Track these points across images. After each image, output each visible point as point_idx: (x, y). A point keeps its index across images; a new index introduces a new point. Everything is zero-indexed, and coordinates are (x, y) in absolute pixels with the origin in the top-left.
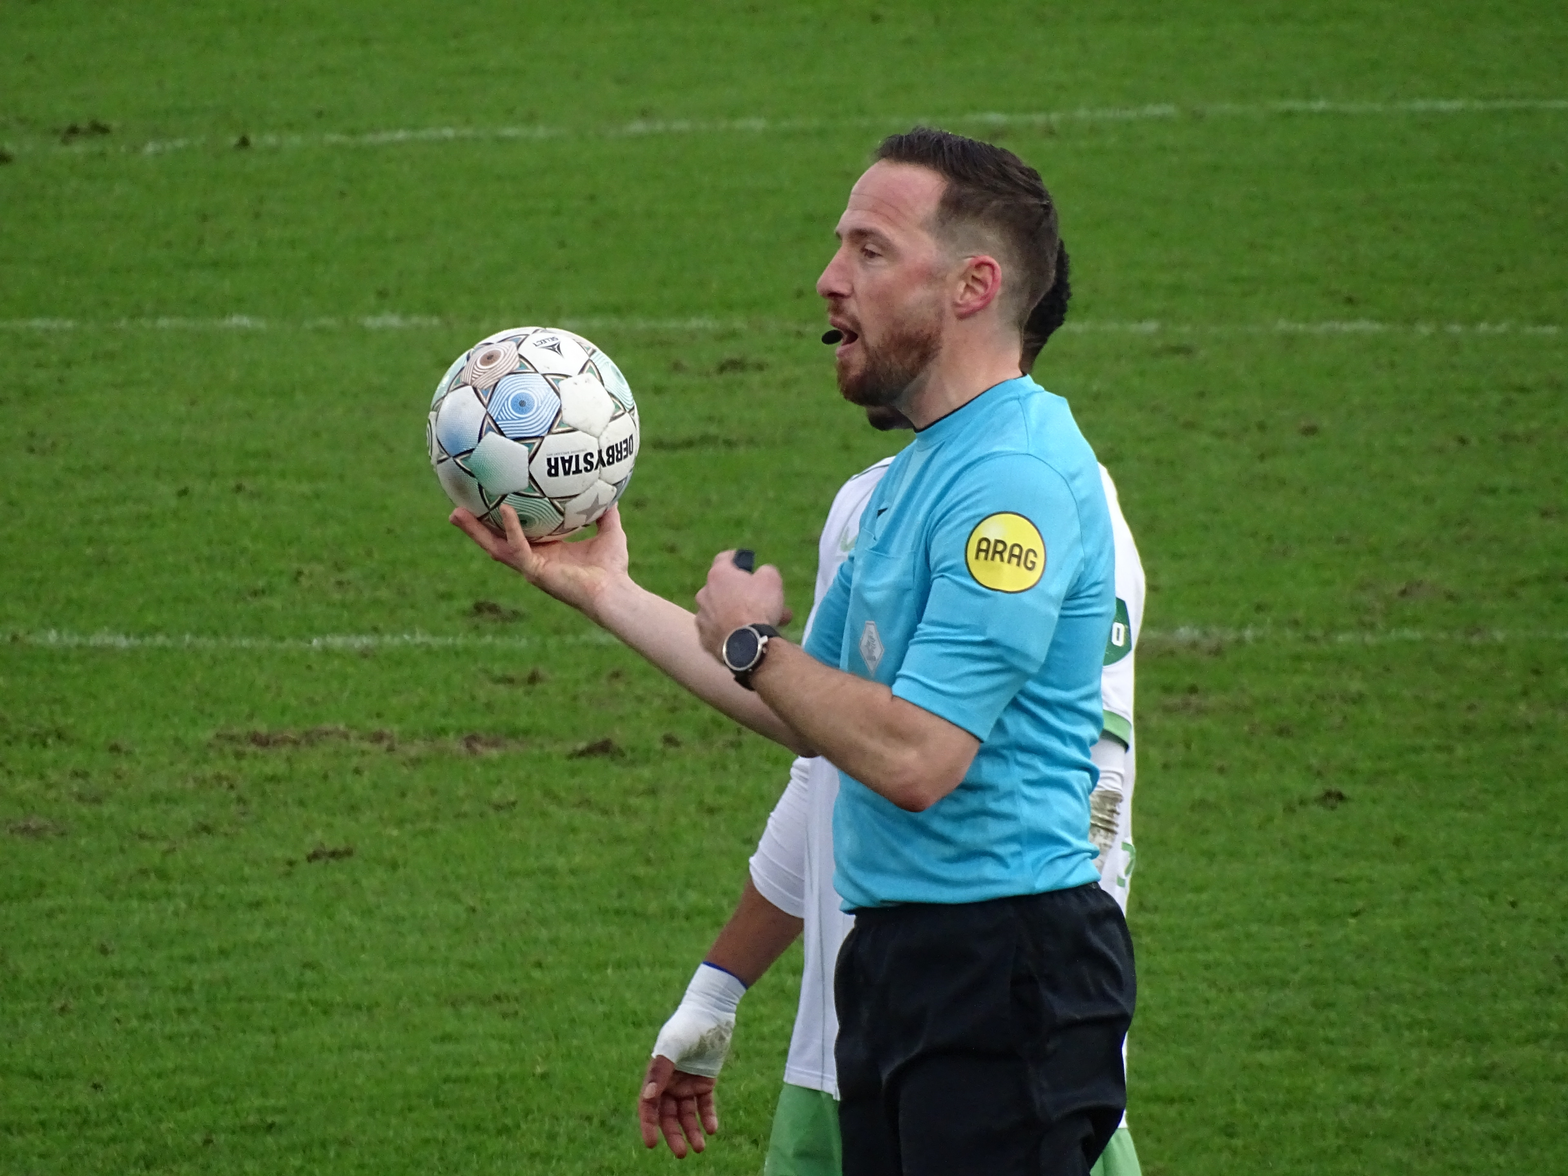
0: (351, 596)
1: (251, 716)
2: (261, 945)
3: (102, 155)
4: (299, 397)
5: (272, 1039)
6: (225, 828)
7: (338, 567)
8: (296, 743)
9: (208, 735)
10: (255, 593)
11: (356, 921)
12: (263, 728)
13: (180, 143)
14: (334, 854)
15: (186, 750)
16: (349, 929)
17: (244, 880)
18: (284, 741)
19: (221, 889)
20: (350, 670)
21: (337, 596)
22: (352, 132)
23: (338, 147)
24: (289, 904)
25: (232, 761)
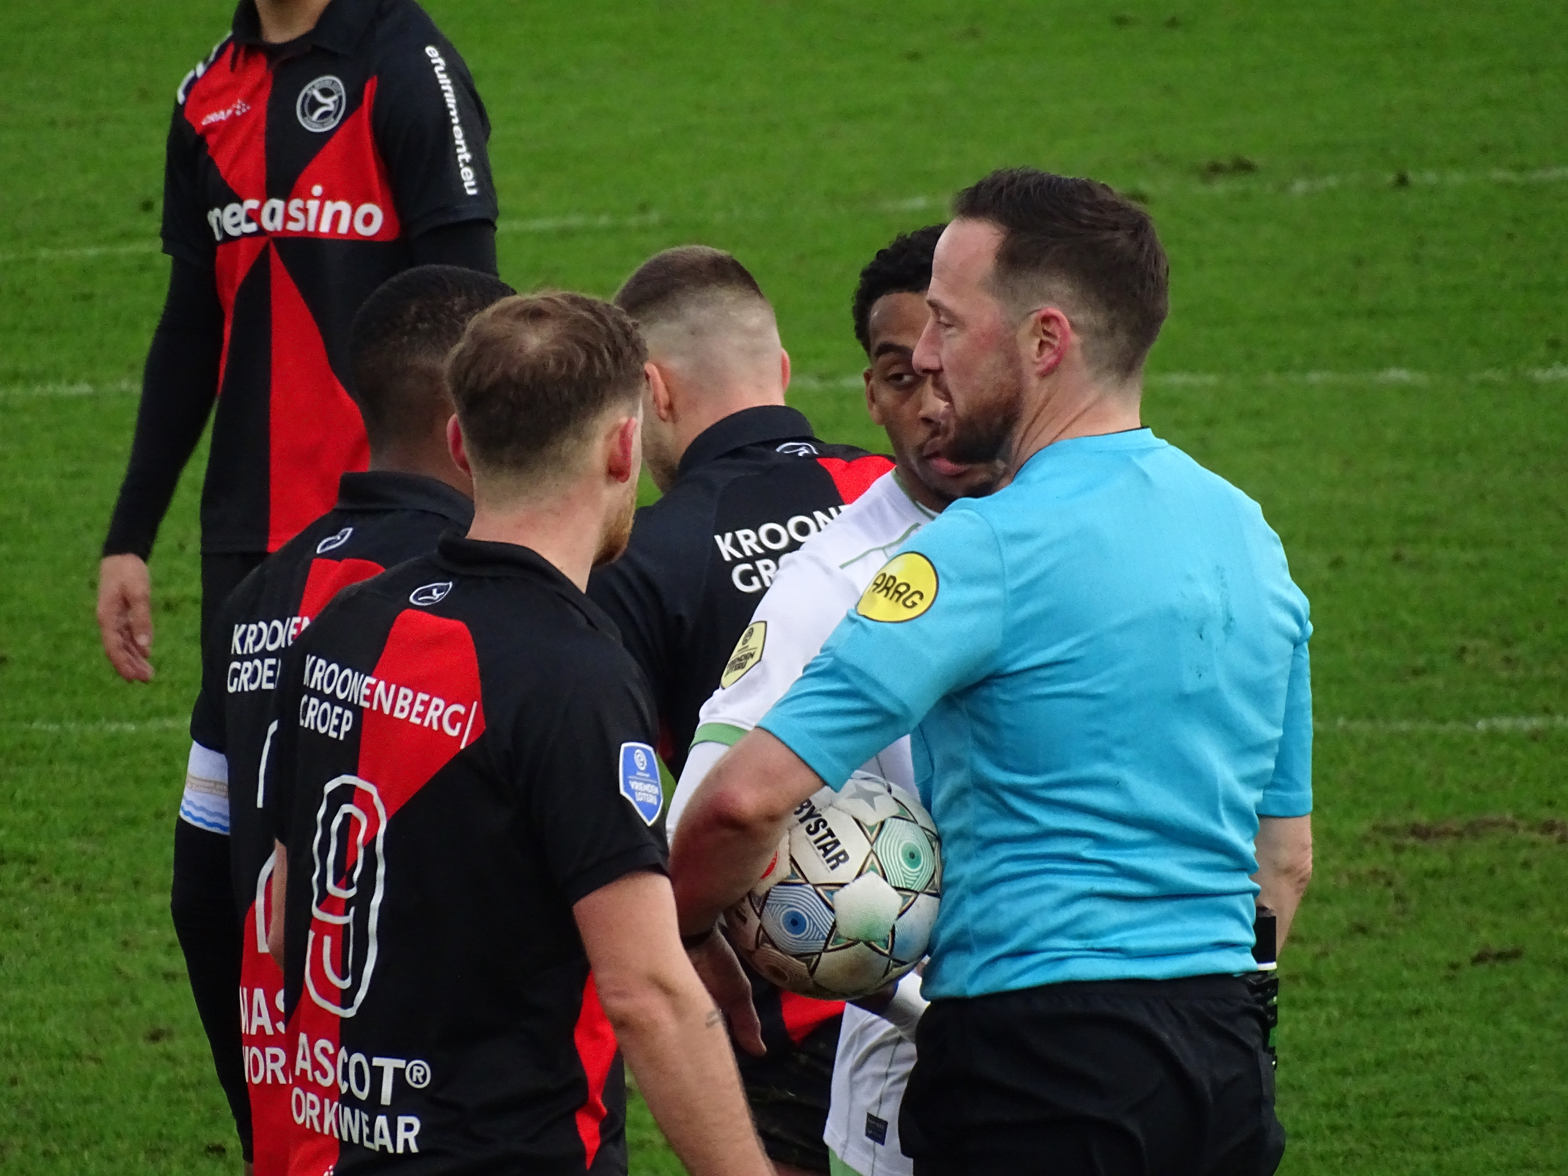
0: (1520, 673)
1: (1411, 806)
2: (1421, 1057)
3: (1246, 196)
4: (1463, 457)
5: (1434, 1157)
6: (1382, 928)
7: (1507, 643)
8: (1459, 835)
9: (1364, 827)
10: (1417, 672)
11: (1524, 1029)
12: (1422, 818)
13: (1332, 181)
14: (1500, 956)
15: (1340, 844)
16: (1517, 1037)
17: (1403, 986)
18: (1446, 833)
19: (1378, 995)
20: (1519, 754)
21: (1504, 675)
22: (1521, 168)
23: (1507, 185)
24: (1451, 1011)
25: (1390, 856)
